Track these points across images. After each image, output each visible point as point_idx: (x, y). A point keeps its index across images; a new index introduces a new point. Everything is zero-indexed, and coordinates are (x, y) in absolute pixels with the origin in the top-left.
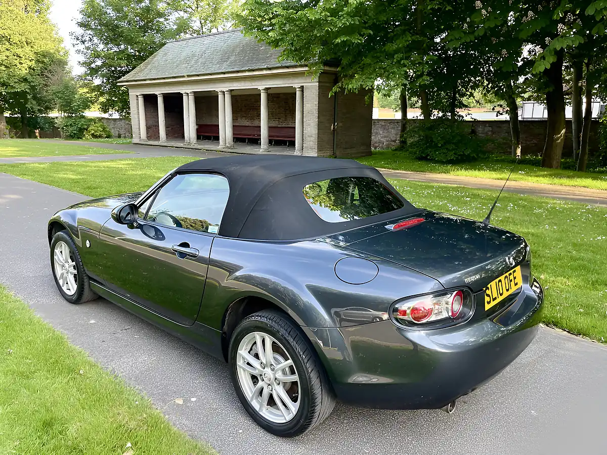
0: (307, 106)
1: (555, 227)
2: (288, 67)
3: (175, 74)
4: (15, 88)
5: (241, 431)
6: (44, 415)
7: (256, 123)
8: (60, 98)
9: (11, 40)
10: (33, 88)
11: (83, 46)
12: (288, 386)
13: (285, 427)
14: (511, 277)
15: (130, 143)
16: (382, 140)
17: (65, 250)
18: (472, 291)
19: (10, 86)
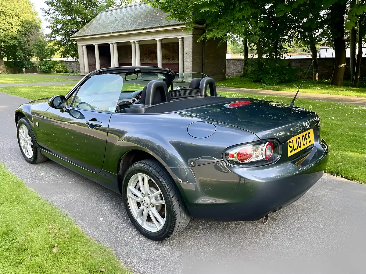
0: (186, 50)
1: (338, 118)
2: (173, 25)
3: (105, 32)
4: (9, 43)
5: (130, 238)
6: (4, 229)
7: (154, 62)
8: (36, 49)
9: (6, 13)
10: (20, 43)
11: (49, 16)
12: (160, 208)
13: (157, 234)
14: (307, 136)
15: (79, 75)
16: (233, 71)
17: (25, 130)
18: (279, 142)
19: (6, 42)
